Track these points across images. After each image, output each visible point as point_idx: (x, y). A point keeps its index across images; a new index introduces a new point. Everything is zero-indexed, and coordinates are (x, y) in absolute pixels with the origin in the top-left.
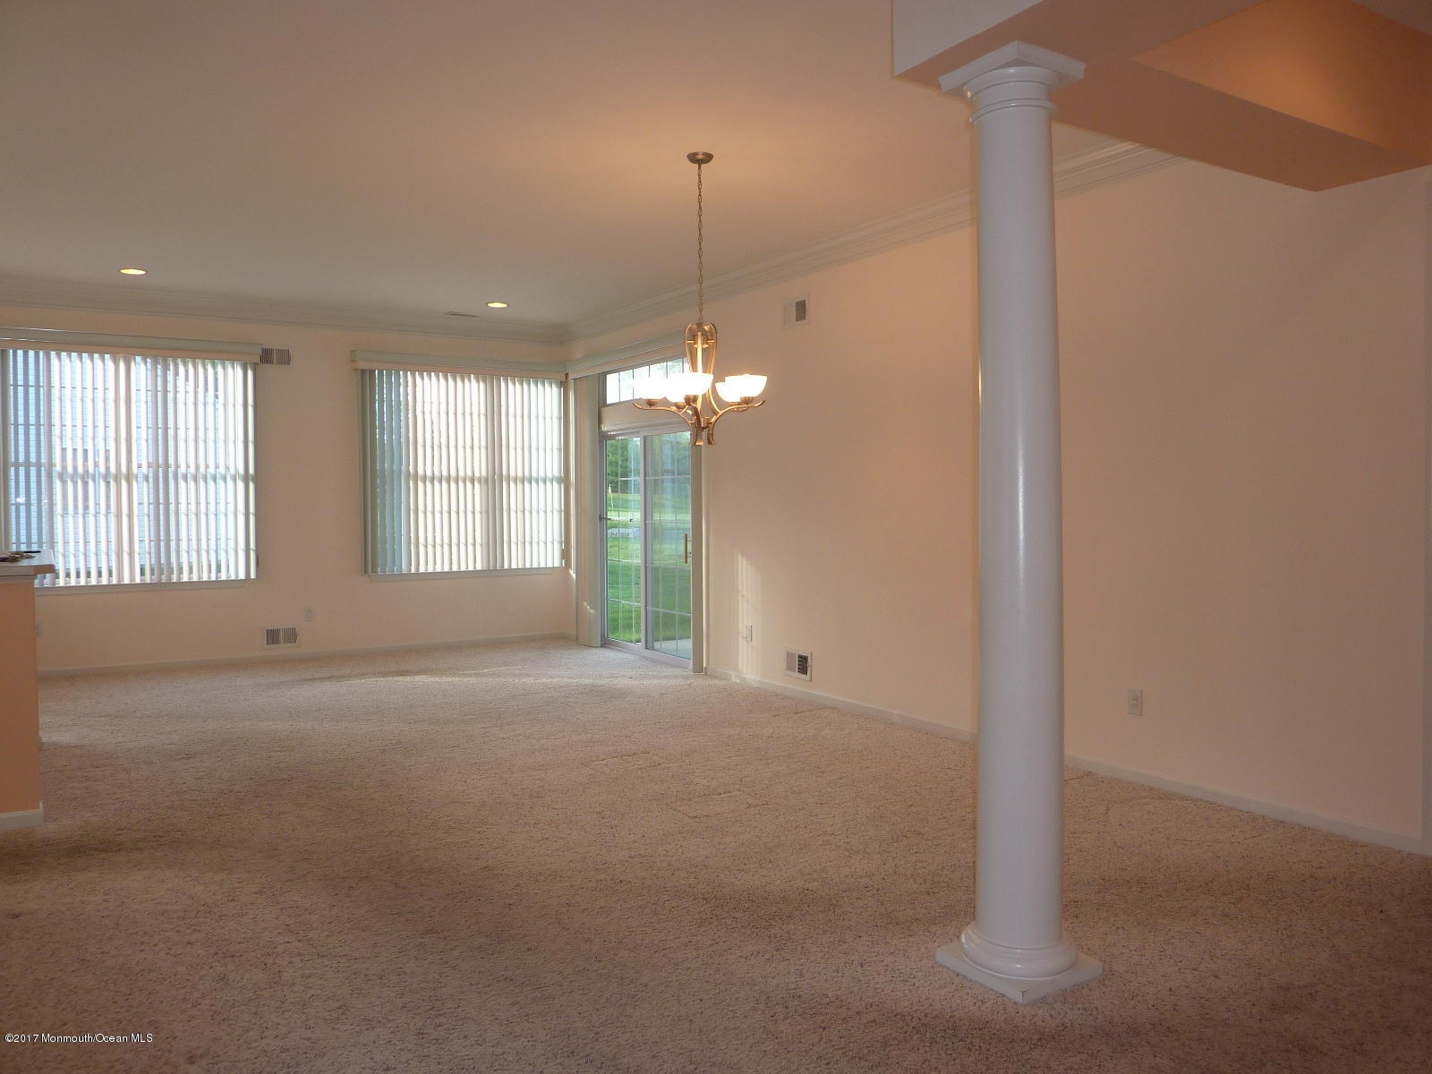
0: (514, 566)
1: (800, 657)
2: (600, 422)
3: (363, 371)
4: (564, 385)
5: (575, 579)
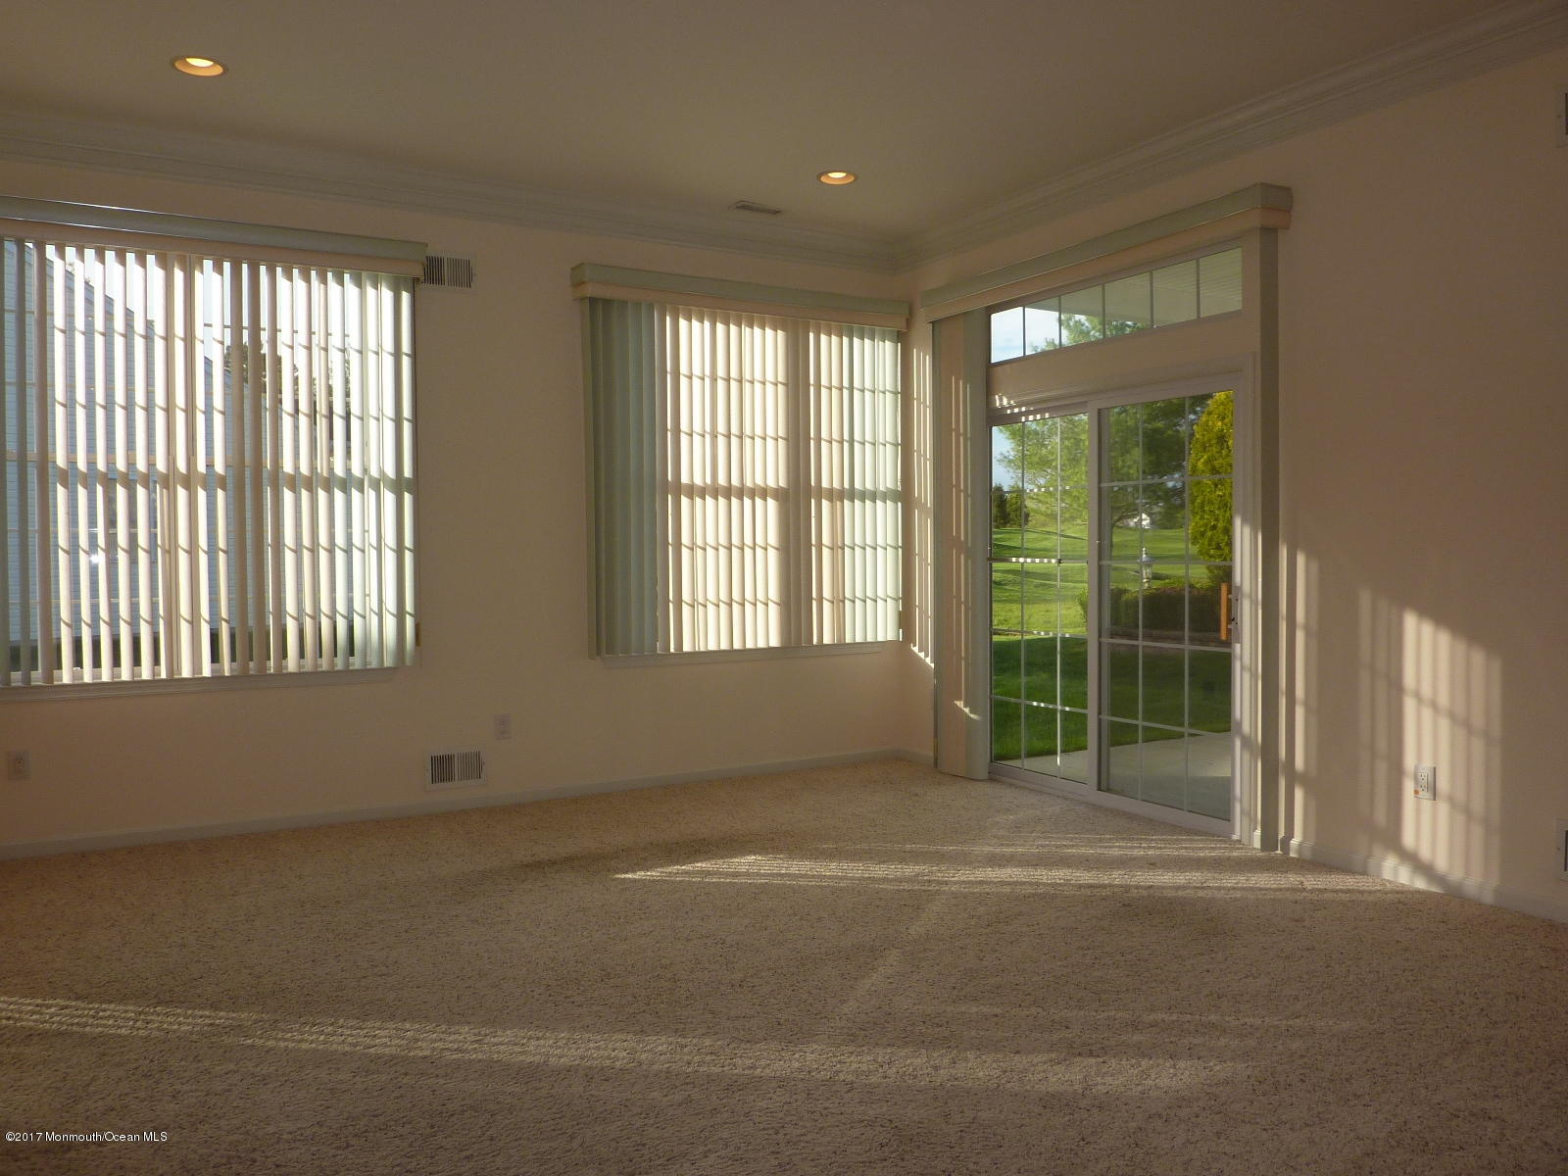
0: (828, 640)
2: (989, 394)
3: (593, 301)
4: (902, 338)
5: (933, 665)
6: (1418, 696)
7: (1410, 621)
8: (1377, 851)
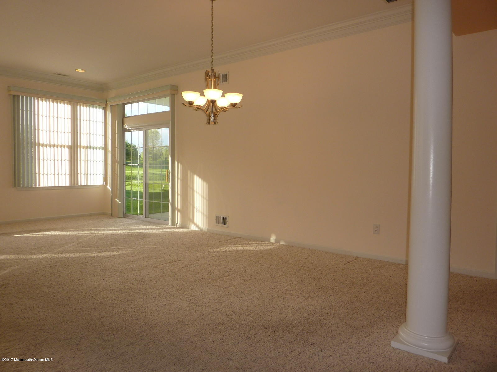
0: (83, 184)
1: (223, 218)
2: (123, 124)
3: (14, 96)
4: (105, 108)
5: (111, 189)
6: (197, 192)
7: (196, 177)
8: (191, 224)
